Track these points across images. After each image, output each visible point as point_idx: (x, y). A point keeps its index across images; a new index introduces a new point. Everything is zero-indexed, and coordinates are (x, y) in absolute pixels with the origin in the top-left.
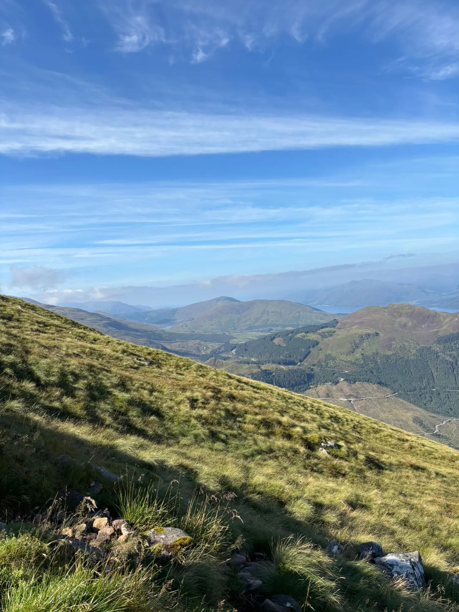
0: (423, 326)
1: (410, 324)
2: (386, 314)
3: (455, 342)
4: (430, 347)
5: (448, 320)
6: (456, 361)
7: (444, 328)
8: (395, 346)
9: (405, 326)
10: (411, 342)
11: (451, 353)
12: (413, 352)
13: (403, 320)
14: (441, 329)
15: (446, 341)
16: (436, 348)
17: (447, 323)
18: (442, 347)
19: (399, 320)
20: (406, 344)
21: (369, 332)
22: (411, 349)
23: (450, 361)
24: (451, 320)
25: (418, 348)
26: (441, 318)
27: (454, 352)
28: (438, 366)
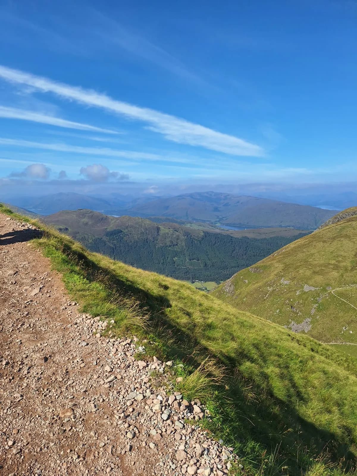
0: (98, 225)
1: (90, 223)
2: (75, 216)
3: (116, 235)
4: (101, 238)
5: (114, 221)
6: (116, 247)
7: (111, 226)
8: (78, 237)
9: (87, 224)
10: (90, 234)
11: (113, 242)
12: (90, 241)
13: (85, 220)
14: (109, 227)
15: (111, 235)
16: (105, 238)
17: (113, 223)
18: (108, 238)
19: (83, 220)
20: (86, 236)
21: (61, 227)
22: (89, 239)
23: (112, 247)
24: (115, 222)
25: (94, 238)
26: (110, 220)
27: (115, 241)
28: (105, 250)
